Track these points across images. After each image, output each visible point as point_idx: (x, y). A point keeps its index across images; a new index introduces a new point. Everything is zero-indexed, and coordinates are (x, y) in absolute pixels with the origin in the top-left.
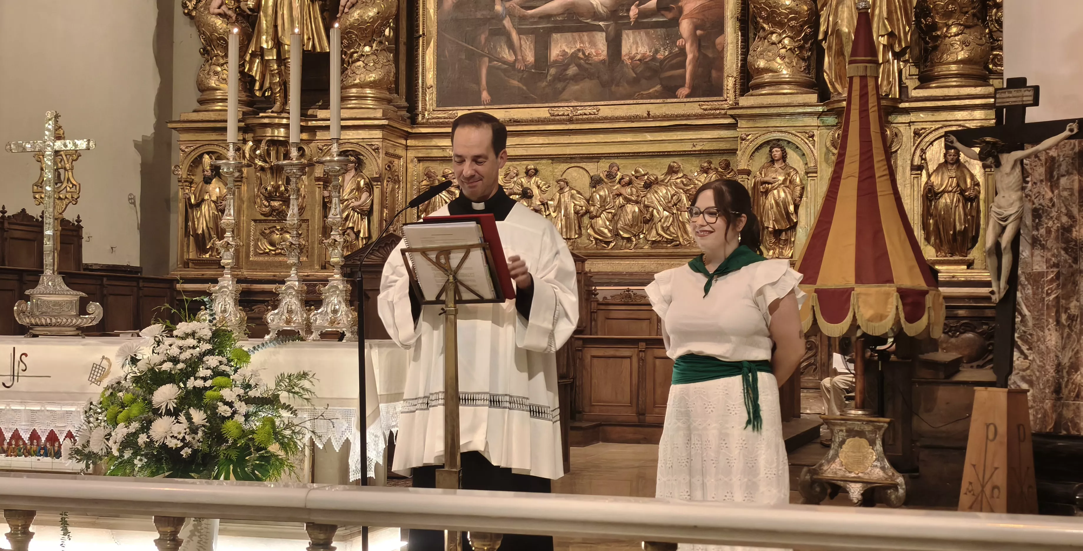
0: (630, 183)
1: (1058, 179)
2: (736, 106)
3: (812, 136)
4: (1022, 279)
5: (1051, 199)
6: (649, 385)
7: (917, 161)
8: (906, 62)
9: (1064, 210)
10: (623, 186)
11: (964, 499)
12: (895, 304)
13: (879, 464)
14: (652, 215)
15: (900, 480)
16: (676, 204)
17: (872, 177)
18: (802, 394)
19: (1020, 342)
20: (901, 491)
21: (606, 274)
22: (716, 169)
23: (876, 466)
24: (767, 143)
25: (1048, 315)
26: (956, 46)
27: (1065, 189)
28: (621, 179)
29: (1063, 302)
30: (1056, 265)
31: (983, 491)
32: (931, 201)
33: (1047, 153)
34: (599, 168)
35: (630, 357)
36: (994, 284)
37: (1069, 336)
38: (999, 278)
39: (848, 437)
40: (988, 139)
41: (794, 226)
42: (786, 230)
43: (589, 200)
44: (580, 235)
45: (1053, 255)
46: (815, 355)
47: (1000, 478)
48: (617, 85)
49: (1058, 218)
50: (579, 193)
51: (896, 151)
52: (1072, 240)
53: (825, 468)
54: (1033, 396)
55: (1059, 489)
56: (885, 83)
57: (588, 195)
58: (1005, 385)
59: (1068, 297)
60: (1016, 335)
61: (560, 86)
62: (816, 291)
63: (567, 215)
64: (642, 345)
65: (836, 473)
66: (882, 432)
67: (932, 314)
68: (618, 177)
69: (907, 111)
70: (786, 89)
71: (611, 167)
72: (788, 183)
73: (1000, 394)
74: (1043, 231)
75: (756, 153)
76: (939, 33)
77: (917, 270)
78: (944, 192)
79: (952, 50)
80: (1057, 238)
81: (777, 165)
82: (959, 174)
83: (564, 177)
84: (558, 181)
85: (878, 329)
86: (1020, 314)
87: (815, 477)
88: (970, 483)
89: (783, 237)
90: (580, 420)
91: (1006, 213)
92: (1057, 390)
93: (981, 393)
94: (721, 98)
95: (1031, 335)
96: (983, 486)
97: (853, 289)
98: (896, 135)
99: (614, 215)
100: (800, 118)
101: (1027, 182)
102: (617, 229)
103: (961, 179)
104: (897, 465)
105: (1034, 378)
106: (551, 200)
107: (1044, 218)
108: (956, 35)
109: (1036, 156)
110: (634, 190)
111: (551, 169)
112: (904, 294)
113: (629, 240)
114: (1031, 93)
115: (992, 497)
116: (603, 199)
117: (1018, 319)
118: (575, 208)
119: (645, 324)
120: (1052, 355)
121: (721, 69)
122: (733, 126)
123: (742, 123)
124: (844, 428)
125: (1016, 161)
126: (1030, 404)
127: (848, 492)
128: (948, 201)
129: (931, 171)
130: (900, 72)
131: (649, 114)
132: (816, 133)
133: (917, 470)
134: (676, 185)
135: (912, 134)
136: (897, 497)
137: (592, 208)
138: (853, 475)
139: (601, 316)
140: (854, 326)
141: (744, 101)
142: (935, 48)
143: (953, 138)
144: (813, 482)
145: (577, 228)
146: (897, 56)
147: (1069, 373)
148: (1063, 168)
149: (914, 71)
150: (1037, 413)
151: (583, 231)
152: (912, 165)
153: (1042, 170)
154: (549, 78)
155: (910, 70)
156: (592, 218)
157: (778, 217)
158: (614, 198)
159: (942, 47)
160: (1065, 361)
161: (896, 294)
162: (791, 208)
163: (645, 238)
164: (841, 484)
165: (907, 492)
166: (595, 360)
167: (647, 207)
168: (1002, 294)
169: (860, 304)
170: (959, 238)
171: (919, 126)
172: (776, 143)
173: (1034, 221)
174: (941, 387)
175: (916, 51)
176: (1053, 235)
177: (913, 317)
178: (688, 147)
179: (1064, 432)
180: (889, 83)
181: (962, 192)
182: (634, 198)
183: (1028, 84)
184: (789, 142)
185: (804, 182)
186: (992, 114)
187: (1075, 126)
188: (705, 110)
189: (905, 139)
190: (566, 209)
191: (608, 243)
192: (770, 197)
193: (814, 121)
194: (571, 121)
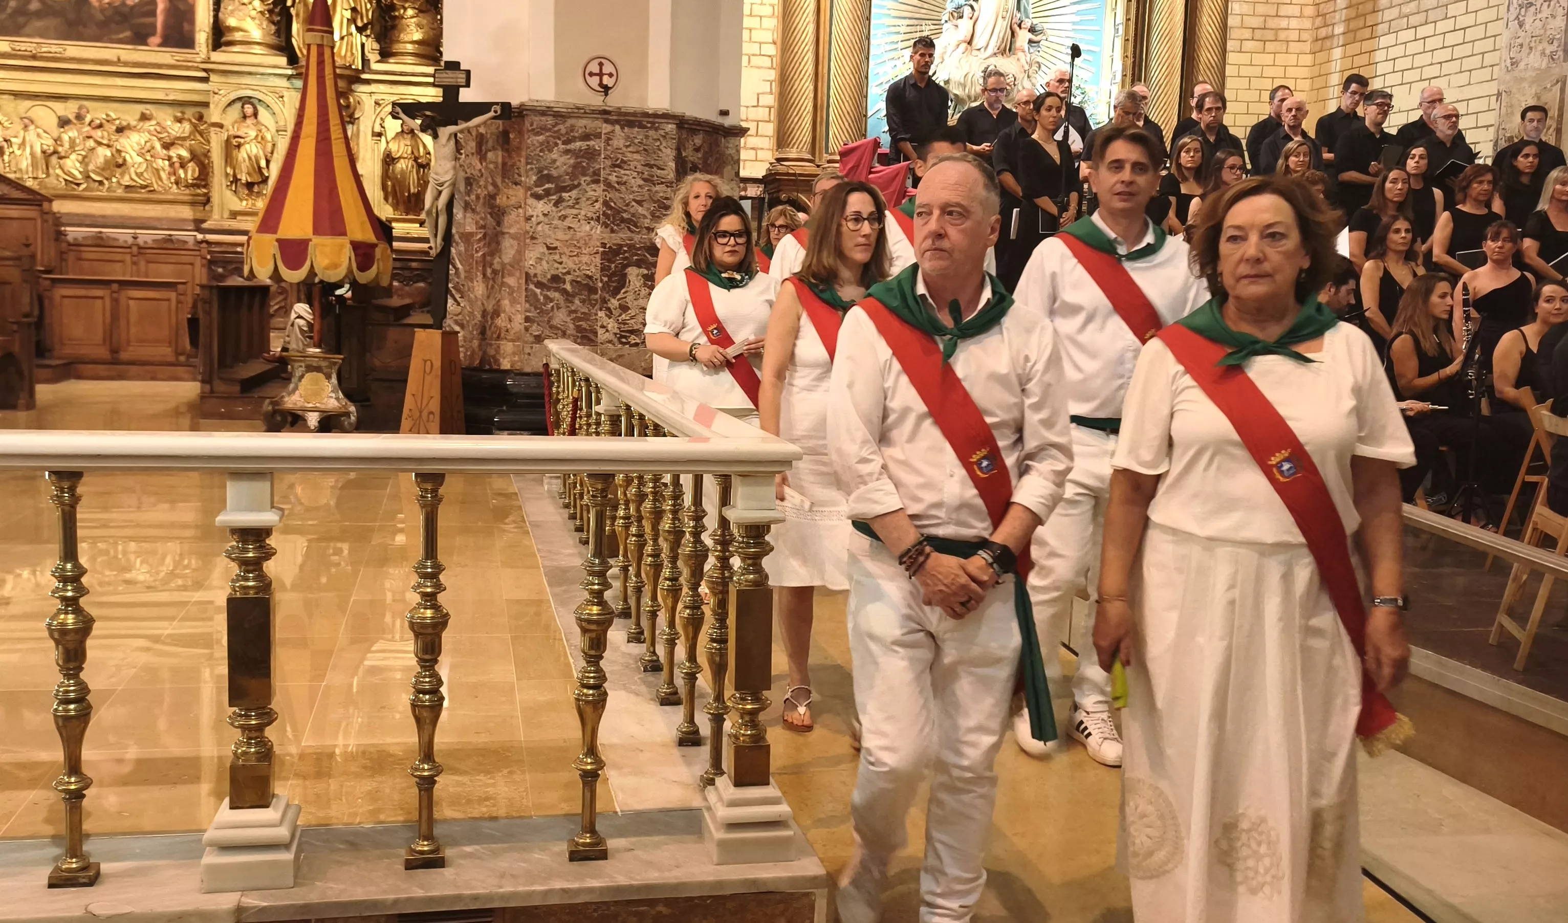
0: (100, 126)
1: (486, 153)
2: (208, 61)
3: (282, 97)
4: (457, 237)
5: (480, 170)
6: (123, 323)
7: (377, 129)
8: (367, 36)
9: (490, 180)
10: (94, 128)
11: (405, 423)
12: (348, 255)
13: (333, 395)
14: (125, 160)
15: (352, 409)
16: (149, 151)
17: (328, 139)
18: (272, 334)
19: (454, 291)
20: (353, 418)
21: (77, 215)
22: (190, 121)
23: (331, 397)
24: (240, 99)
25: (477, 268)
26: (412, 28)
27: (491, 162)
28: (92, 121)
29: (488, 258)
30: (483, 227)
31: (420, 416)
32: (389, 165)
33: (477, 130)
34: (68, 109)
35: (102, 298)
36: (432, 240)
37: (493, 287)
38: (436, 236)
39: (307, 372)
40: (428, 113)
41: (265, 180)
42: (258, 183)
43: (58, 140)
44: (48, 175)
45: (482, 218)
46: (285, 299)
47: (435, 405)
48: (85, 26)
49: (486, 187)
50: (45, 132)
51: (358, 118)
52: (496, 206)
53: (286, 399)
54: (464, 337)
55: (482, 412)
56: (349, 54)
57: (55, 135)
58: (440, 327)
59: (492, 254)
60: (450, 285)
61: (21, 20)
62: (278, 240)
63: (32, 154)
64: (115, 287)
65: (295, 404)
66: (337, 367)
67: (381, 264)
68: (88, 118)
69: (368, 82)
70: (257, 49)
71: (80, 108)
72: (260, 139)
73: (436, 335)
74: (473, 197)
75: (229, 109)
76: (397, 14)
77: (368, 225)
78: (400, 158)
79: (408, 30)
80: (484, 204)
81: (249, 121)
82: (414, 143)
83: (28, 114)
84: (22, 118)
85: (333, 276)
86: (454, 267)
87: (277, 408)
88: (410, 410)
89: (256, 189)
90: (51, 358)
91: (442, 180)
92: (483, 332)
93: (420, 334)
94: (193, 51)
95: (463, 285)
96: (421, 412)
97: (310, 240)
98: (359, 103)
99: (85, 157)
100: (272, 78)
101: (461, 154)
102: (88, 171)
103: (415, 147)
104: (348, 395)
105: (465, 322)
106: (16, 137)
107: (474, 186)
108: (412, 17)
109: (469, 132)
110: (105, 134)
111: (12, 105)
112: (356, 246)
113: (101, 183)
114: (464, 76)
115: (428, 421)
116: (72, 142)
117: (452, 272)
118: (42, 147)
119: (118, 266)
120: (479, 303)
121: (192, 21)
122: (205, 80)
123: (213, 77)
124: (303, 364)
125: (450, 135)
126: (460, 344)
127: (305, 420)
128: (404, 166)
129: (389, 139)
130: (363, 45)
131: (119, 59)
132: (286, 94)
133: (368, 400)
134: (149, 132)
135: (373, 104)
136: (350, 424)
137: (60, 149)
138: (310, 405)
139: (71, 257)
140: (312, 273)
141: (216, 56)
142: (394, 27)
143: (398, 109)
144: (275, 412)
145: (44, 167)
146: (360, 30)
147: (492, 318)
148: (490, 144)
149: (376, 46)
150: (467, 351)
151: (51, 171)
152: (373, 132)
153: (473, 144)
154: (9, 11)
155: (371, 45)
156: (61, 158)
157: (251, 170)
158: (84, 140)
159: (399, 26)
160: (490, 308)
161: (349, 246)
162: (263, 163)
163: (118, 182)
164: (300, 413)
165: (358, 418)
166: (66, 301)
167: (119, 151)
168: (438, 251)
169: (317, 253)
170: (413, 199)
171: (379, 97)
172: (245, 100)
173: (466, 188)
174: (391, 328)
175: (377, 28)
176: (482, 200)
177: (363, 267)
178: (160, 96)
179: (487, 367)
180: (352, 54)
181: (416, 159)
182: (105, 142)
183: (462, 68)
184: (260, 101)
185: (275, 139)
186: (440, 91)
187: (498, 108)
188: (178, 61)
189: (366, 107)
190: (32, 147)
191: (78, 185)
192: (242, 149)
193: (284, 83)
194: (34, 57)
